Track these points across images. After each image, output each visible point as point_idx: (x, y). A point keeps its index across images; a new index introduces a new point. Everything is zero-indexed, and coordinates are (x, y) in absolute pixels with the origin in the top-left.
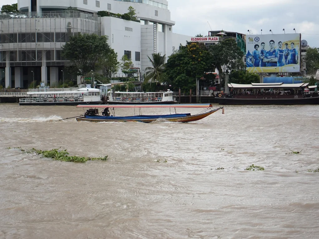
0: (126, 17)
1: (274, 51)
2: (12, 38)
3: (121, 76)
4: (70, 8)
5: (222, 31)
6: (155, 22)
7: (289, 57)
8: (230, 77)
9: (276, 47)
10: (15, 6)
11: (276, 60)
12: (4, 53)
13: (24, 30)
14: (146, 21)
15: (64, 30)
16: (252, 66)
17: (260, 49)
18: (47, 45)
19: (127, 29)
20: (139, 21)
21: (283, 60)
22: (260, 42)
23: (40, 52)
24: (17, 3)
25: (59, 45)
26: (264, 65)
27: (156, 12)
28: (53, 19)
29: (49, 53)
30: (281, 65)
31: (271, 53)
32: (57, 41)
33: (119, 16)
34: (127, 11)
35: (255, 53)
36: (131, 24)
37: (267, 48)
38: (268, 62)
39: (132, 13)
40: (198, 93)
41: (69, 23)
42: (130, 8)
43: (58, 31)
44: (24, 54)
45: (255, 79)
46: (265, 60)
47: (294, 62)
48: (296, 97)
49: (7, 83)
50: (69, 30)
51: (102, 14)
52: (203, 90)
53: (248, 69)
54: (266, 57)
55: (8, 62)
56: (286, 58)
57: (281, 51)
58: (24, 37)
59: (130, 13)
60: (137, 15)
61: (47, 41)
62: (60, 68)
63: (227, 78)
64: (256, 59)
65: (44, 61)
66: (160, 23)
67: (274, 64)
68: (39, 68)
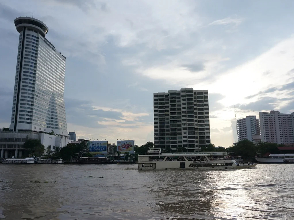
0: (50, 134)
1: (99, 146)
2: (5, 140)
3: (45, 154)
4: (29, 130)
5: (82, 140)
6: (62, 136)
7: (104, 149)
8: (83, 155)
9: (100, 145)
10: (8, 128)
11: (99, 149)
12: (2, 145)
13: (10, 137)
14: (59, 135)
15: (25, 138)
16: (91, 151)
17: (94, 146)
18: (18, 143)
19: (50, 138)
20: (55, 135)
21: (102, 150)
22: (94, 143)
23: (15, 145)
24: (9, 127)
25: (23, 143)
26: (95, 151)
27: (63, 132)
28: (21, 134)
29: (19, 145)
30: (101, 151)
31: (97, 147)
32: (22, 141)
33: (47, 133)
34: (51, 132)
35: (92, 147)
36: (52, 136)
37: (97, 145)
38: (97, 150)
39: (53, 132)
40: (71, 160)
41: (27, 135)
42: (52, 131)
43: (23, 138)
44: (9, 146)
45: (91, 156)
46: (96, 149)
47: (105, 150)
48: (103, 162)
49: (2, 156)
50: (27, 137)
51: (41, 132)
52: (73, 159)
53: (89, 152)
54: (96, 148)
55: (2, 149)
56: (103, 149)
57: (101, 147)
58: (10, 140)
59: (52, 132)
60: (55, 133)
61: (19, 141)
62: (23, 151)
63: (81, 155)
64: (93, 149)
65: (17, 148)
66: (64, 136)
67: (99, 151)
68: (14, 151)
